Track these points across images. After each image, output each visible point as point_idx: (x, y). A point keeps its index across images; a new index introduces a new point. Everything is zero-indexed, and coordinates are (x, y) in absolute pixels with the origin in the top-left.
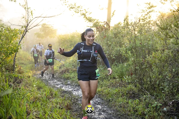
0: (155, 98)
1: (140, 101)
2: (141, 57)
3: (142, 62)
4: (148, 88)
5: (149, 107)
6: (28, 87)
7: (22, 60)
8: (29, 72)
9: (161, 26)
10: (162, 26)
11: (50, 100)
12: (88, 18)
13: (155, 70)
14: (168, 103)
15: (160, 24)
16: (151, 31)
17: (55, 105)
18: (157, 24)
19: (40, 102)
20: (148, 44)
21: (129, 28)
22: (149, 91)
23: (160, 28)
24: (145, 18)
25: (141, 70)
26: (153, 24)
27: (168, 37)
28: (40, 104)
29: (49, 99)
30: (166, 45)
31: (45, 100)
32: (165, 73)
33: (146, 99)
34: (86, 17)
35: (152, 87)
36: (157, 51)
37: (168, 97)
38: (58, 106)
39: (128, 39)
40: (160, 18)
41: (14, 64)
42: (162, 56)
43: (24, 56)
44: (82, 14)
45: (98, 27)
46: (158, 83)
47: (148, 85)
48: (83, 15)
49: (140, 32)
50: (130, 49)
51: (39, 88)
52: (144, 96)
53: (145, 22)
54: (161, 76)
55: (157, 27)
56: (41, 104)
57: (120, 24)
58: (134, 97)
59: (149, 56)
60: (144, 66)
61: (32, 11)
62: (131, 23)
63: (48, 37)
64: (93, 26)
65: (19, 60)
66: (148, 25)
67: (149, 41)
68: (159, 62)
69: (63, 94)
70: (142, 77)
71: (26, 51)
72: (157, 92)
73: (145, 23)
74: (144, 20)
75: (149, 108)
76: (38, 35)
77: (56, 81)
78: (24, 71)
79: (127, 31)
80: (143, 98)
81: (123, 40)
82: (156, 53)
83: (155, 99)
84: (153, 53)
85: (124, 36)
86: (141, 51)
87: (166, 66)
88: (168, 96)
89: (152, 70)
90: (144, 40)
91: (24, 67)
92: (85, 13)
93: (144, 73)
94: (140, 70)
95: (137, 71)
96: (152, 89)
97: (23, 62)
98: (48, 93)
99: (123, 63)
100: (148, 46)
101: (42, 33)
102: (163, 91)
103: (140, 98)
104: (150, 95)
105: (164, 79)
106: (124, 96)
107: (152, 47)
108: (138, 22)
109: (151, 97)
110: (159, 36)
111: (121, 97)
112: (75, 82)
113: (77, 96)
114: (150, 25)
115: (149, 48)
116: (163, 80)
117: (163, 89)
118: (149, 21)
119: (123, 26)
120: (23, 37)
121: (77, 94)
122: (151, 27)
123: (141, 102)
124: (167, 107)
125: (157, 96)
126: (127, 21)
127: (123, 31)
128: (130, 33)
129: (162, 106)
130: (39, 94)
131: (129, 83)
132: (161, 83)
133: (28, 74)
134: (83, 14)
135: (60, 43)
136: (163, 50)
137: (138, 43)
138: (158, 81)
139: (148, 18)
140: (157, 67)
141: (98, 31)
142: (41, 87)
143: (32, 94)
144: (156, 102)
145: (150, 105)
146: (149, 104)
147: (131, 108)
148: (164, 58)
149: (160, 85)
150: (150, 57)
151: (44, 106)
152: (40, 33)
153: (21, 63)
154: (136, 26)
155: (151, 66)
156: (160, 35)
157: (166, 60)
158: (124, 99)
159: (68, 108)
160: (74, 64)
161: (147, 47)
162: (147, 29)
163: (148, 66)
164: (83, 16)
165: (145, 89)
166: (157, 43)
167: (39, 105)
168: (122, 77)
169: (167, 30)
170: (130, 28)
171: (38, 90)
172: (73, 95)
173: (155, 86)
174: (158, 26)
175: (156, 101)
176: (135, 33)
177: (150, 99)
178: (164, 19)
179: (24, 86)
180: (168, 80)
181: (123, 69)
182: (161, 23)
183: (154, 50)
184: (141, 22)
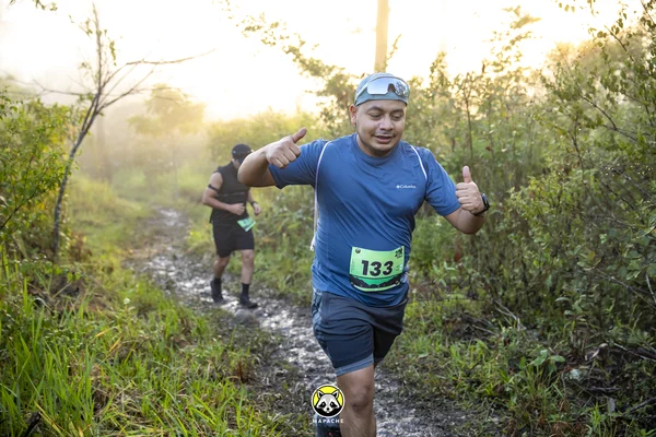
0: (542, 337)
1: (491, 345)
2: (492, 194)
3: (495, 211)
4: (517, 301)
5: (520, 367)
6: (104, 306)
7: (88, 210)
8: (112, 251)
9: (557, 86)
10: (560, 85)
11: (182, 350)
12: (307, 63)
13: (540, 238)
14: (584, 354)
15: (553, 80)
16: (524, 104)
17: (197, 366)
18: (544, 80)
19: (144, 357)
20: (514, 148)
21: (447, 95)
22: (520, 312)
23: (555, 92)
24: (504, 59)
25: (490, 238)
26: (531, 81)
27: (583, 122)
28: (145, 365)
29: (177, 345)
30: (576, 152)
31: (161, 350)
32: (573, 250)
33: (509, 341)
34: (301, 58)
35: (529, 298)
36: (544, 172)
37: (584, 330)
38: (208, 370)
39: (447, 134)
40: (554, 60)
41: (57, 225)
42: (561, 192)
43: (95, 199)
44: (287, 50)
45: (344, 93)
46: (549, 282)
47: (518, 290)
48: (291, 53)
49: (486, 107)
50: (454, 165)
51: (144, 310)
52: (504, 328)
53: (504, 73)
54: (561, 258)
55: (545, 89)
56: (149, 367)
57: (419, 80)
58: (469, 333)
59: (517, 189)
60: (502, 227)
61: (112, 44)
62: (457, 79)
63: (176, 131)
64: (324, 88)
65: (75, 212)
66: (515, 84)
67: (518, 137)
68: (552, 213)
69: (225, 329)
70: (494, 262)
71: (103, 182)
72: (549, 313)
73: (505, 78)
74: (499, 68)
75: (520, 370)
76: (141, 125)
77: (202, 282)
78: (94, 251)
79: (441, 106)
80: (501, 336)
81: (430, 136)
82: (543, 179)
83: (540, 340)
84: (532, 182)
85: (434, 122)
86: (491, 172)
87: (577, 226)
88: (585, 326)
89: (529, 240)
90: (502, 135)
91: (95, 236)
92: (296, 45)
93: (502, 249)
94: (487, 239)
95: (478, 241)
96: (530, 303)
97: (91, 217)
98: (172, 324)
99: (430, 214)
100: (516, 156)
101: (155, 117)
102: (566, 312)
103: (489, 334)
104: (525, 324)
105: (571, 270)
106: (434, 330)
107: (530, 157)
108: (479, 73)
109: (525, 331)
110: (551, 119)
111: (426, 333)
112: (267, 283)
113: (273, 334)
114: (522, 83)
115: (517, 164)
116: (568, 273)
117: (567, 305)
118: (518, 71)
119: (429, 87)
120: (84, 132)
121: (273, 325)
122: (522, 91)
123: (492, 352)
124: (582, 367)
125: (549, 329)
126: (442, 70)
127: (430, 107)
128: (454, 111)
129: (565, 364)
130: (142, 332)
131: (451, 286)
132: (562, 285)
133: (108, 258)
134: (293, 50)
135: (216, 152)
136: (567, 171)
137: (480, 144)
138: (550, 277)
139: (513, 59)
140: (545, 229)
141: (342, 107)
142: (150, 305)
143: (117, 331)
144: (544, 351)
145: (523, 359)
146: (519, 358)
147: (461, 373)
148: (569, 197)
149: (557, 292)
150: (523, 196)
151: (156, 372)
152: (146, 116)
153: (85, 222)
154: (472, 87)
155: (525, 226)
156: (555, 118)
157: (575, 204)
158: (434, 340)
159: (244, 377)
160: (265, 221)
161: (510, 159)
162: (511, 97)
163: (514, 226)
164: (291, 55)
165: (506, 305)
166: (547, 144)
167: (143, 370)
168: (426, 266)
169: (580, 101)
170: (453, 96)
171: (139, 315)
172: (259, 331)
173: (540, 294)
174: (547, 86)
175: (546, 346)
176: (468, 112)
177: (524, 340)
178: (569, 62)
179: (92, 303)
180: (584, 273)
181: (429, 236)
182: (557, 76)
183: (534, 168)
184: (491, 74)
